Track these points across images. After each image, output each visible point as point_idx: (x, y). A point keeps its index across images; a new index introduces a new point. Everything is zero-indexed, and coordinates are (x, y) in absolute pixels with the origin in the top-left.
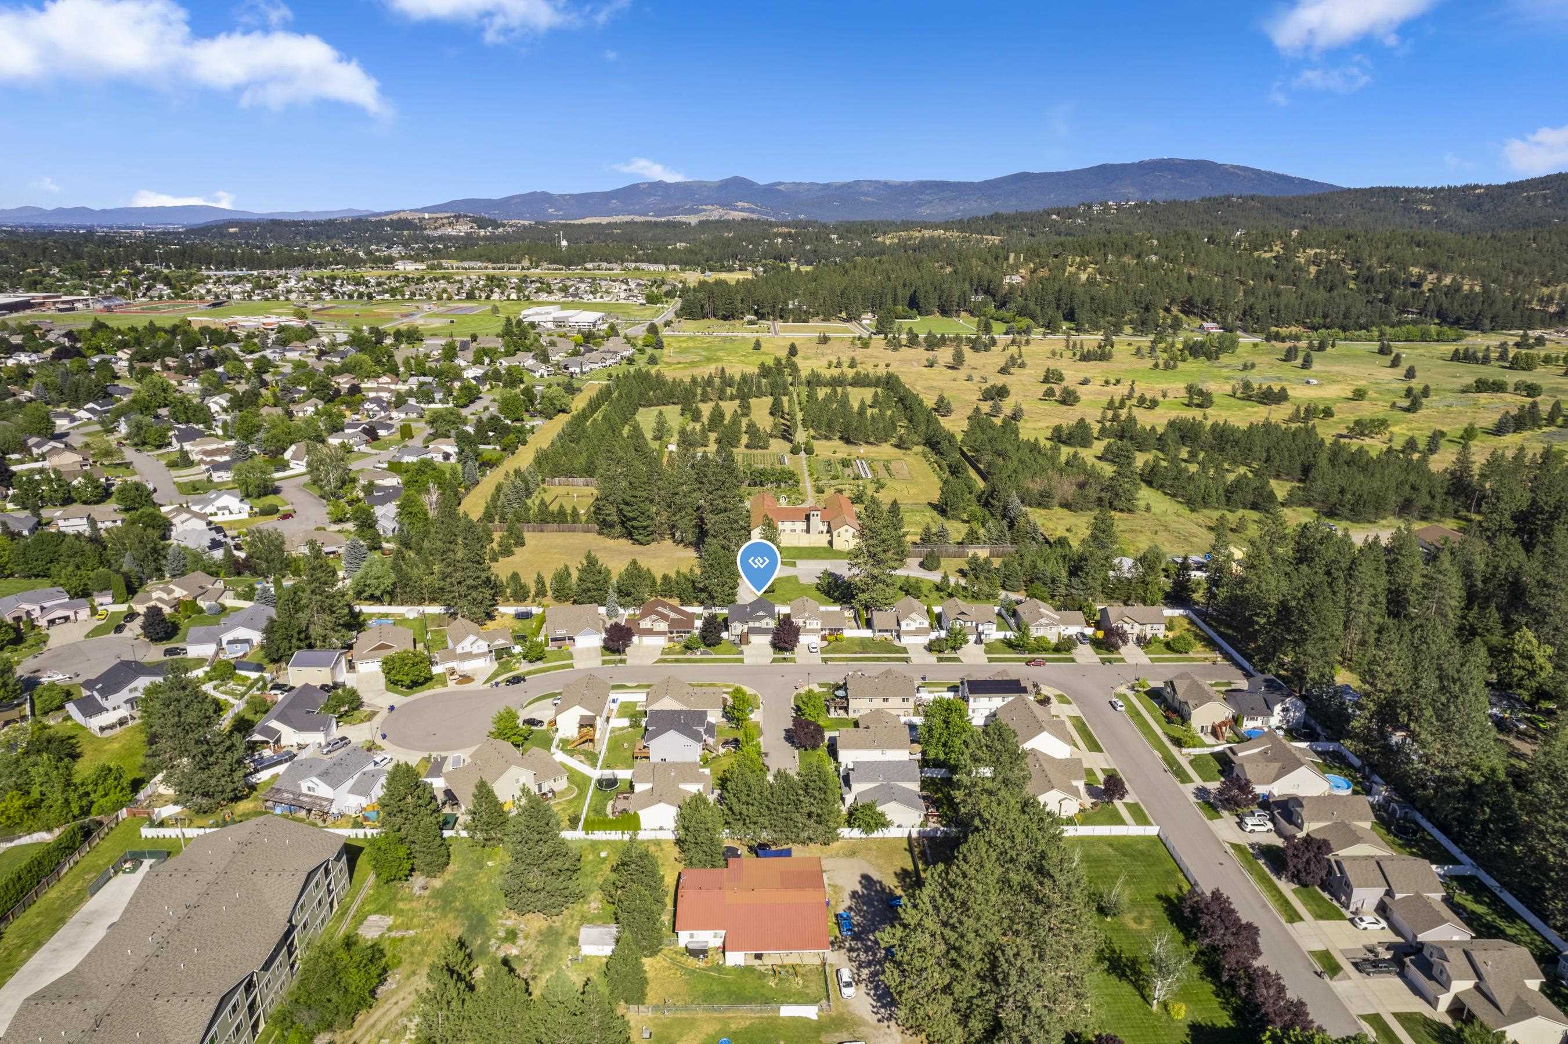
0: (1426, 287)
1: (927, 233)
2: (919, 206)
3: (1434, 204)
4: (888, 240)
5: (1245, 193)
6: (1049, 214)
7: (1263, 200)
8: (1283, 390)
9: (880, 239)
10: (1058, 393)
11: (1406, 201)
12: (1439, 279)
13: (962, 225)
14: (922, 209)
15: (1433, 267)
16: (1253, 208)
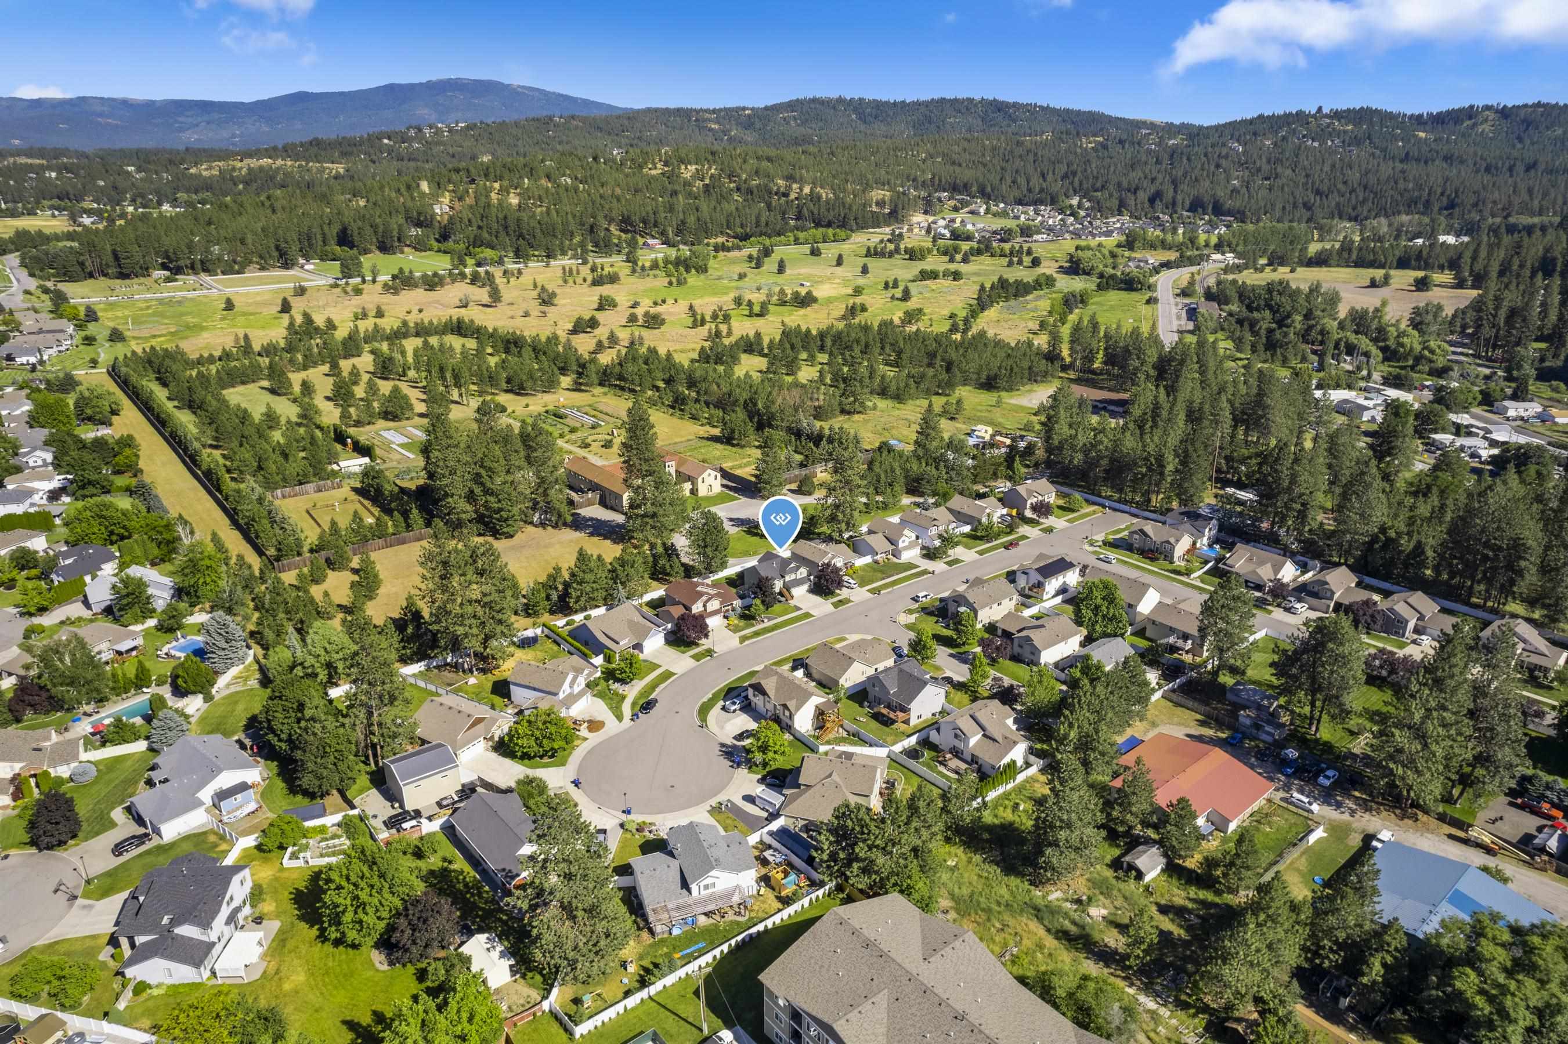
0: (793, 196)
1: (254, 163)
2: (181, 130)
3: (718, 123)
4: (205, 170)
5: (566, 114)
6: (380, 139)
7: (584, 120)
8: (809, 293)
9: (193, 171)
10: (640, 318)
11: (697, 120)
12: (801, 189)
13: (287, 151)
14: (187, 134)
15: (790, 178)
16: (577, 127)
